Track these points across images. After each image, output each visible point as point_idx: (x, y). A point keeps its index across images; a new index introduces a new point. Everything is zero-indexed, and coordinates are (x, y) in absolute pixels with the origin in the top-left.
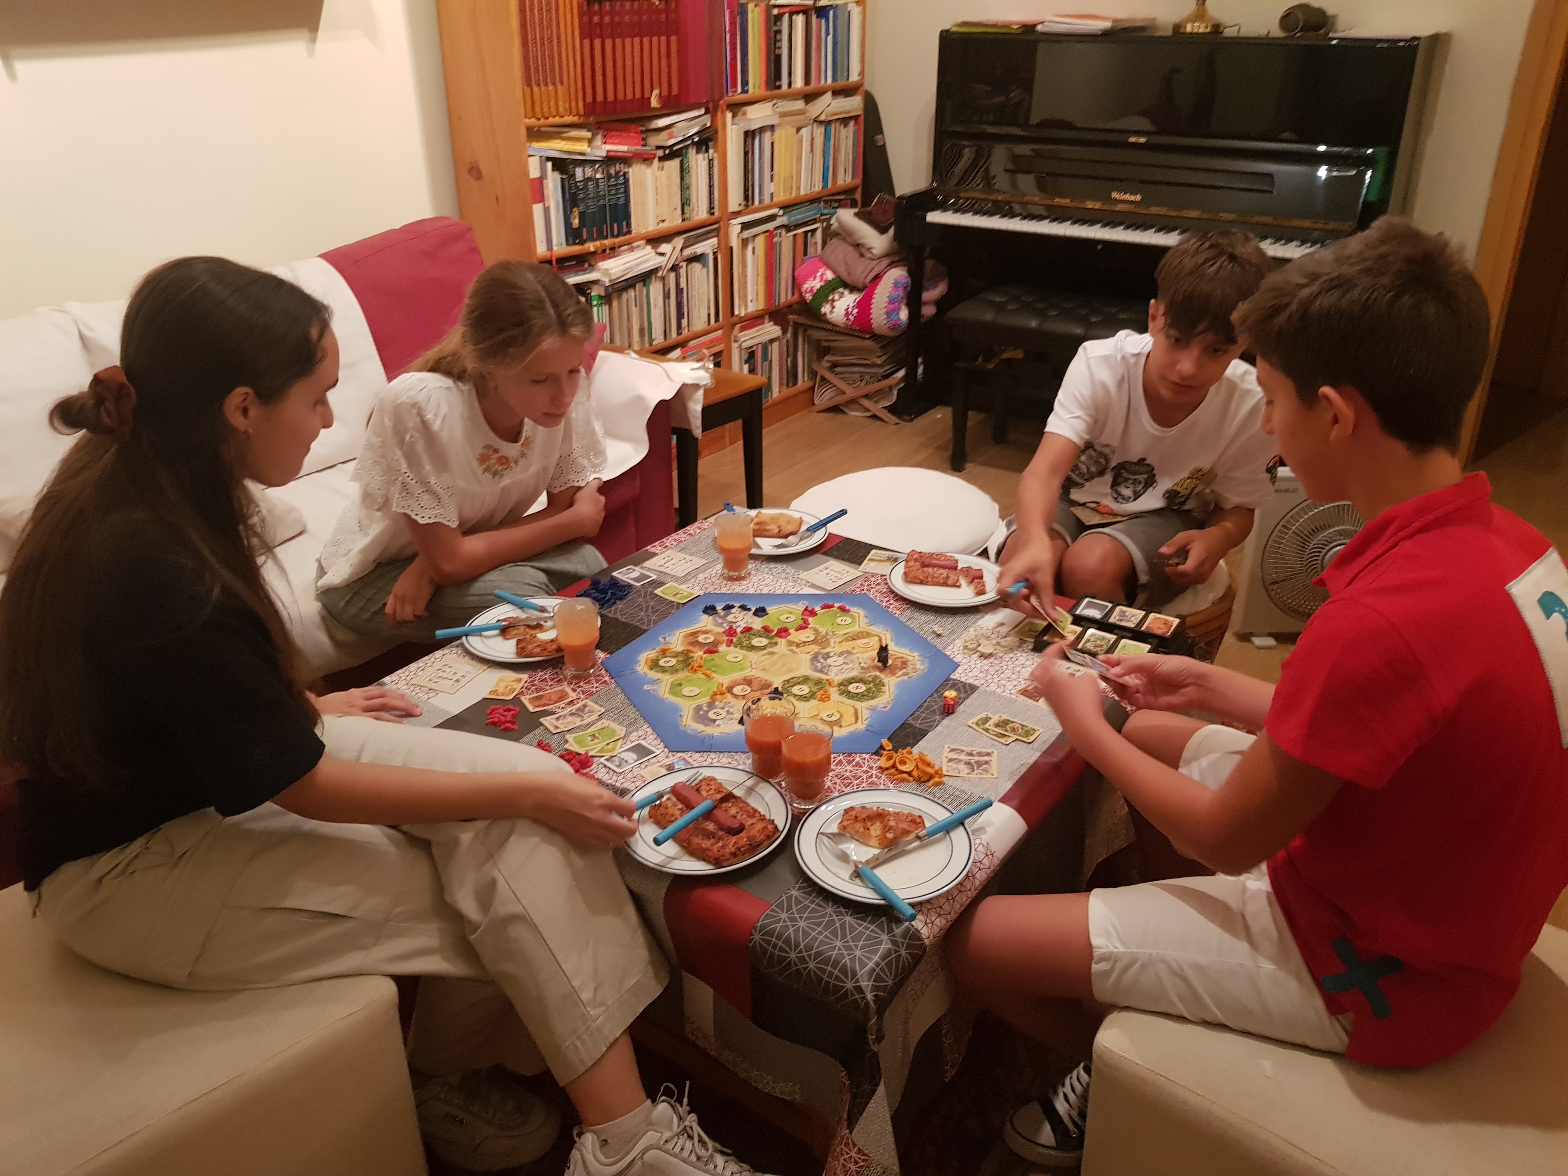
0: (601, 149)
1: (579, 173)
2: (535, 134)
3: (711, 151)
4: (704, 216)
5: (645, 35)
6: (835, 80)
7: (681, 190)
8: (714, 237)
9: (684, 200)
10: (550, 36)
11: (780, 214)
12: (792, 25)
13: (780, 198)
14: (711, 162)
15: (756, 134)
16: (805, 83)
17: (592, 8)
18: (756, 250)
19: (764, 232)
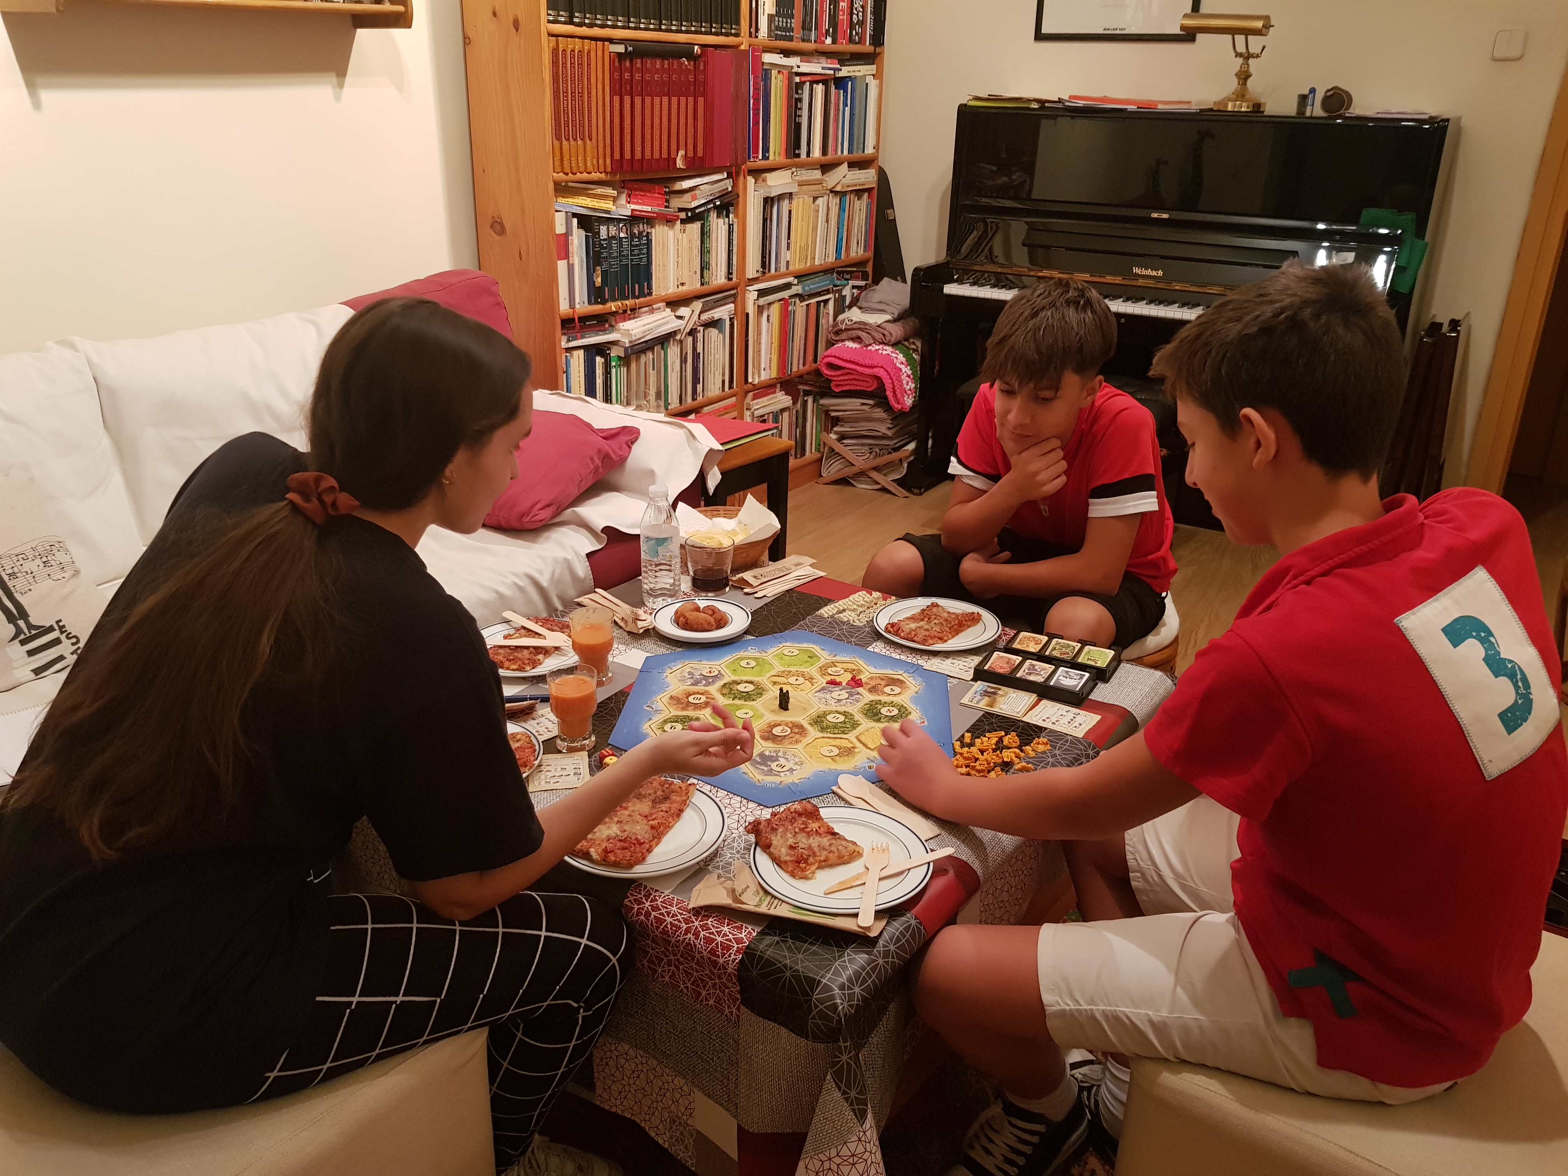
0: (624, 208)
1: (603, 230)
2: (562, 190)
3: (731, 216)
4: (723, 281)
5: (672, 95)
6: (851, 152)
7: (702, 253)
8: (731, 302)
9: (704, 264)
10: (580, 92)
11: (795, 283)
12: (813, 95)
13: (796, 267)
14: (731, 227)
15: (775, 201)
16: (823, 153)
17: (622, 65)
18: (770, 318)
19: (779, 301)
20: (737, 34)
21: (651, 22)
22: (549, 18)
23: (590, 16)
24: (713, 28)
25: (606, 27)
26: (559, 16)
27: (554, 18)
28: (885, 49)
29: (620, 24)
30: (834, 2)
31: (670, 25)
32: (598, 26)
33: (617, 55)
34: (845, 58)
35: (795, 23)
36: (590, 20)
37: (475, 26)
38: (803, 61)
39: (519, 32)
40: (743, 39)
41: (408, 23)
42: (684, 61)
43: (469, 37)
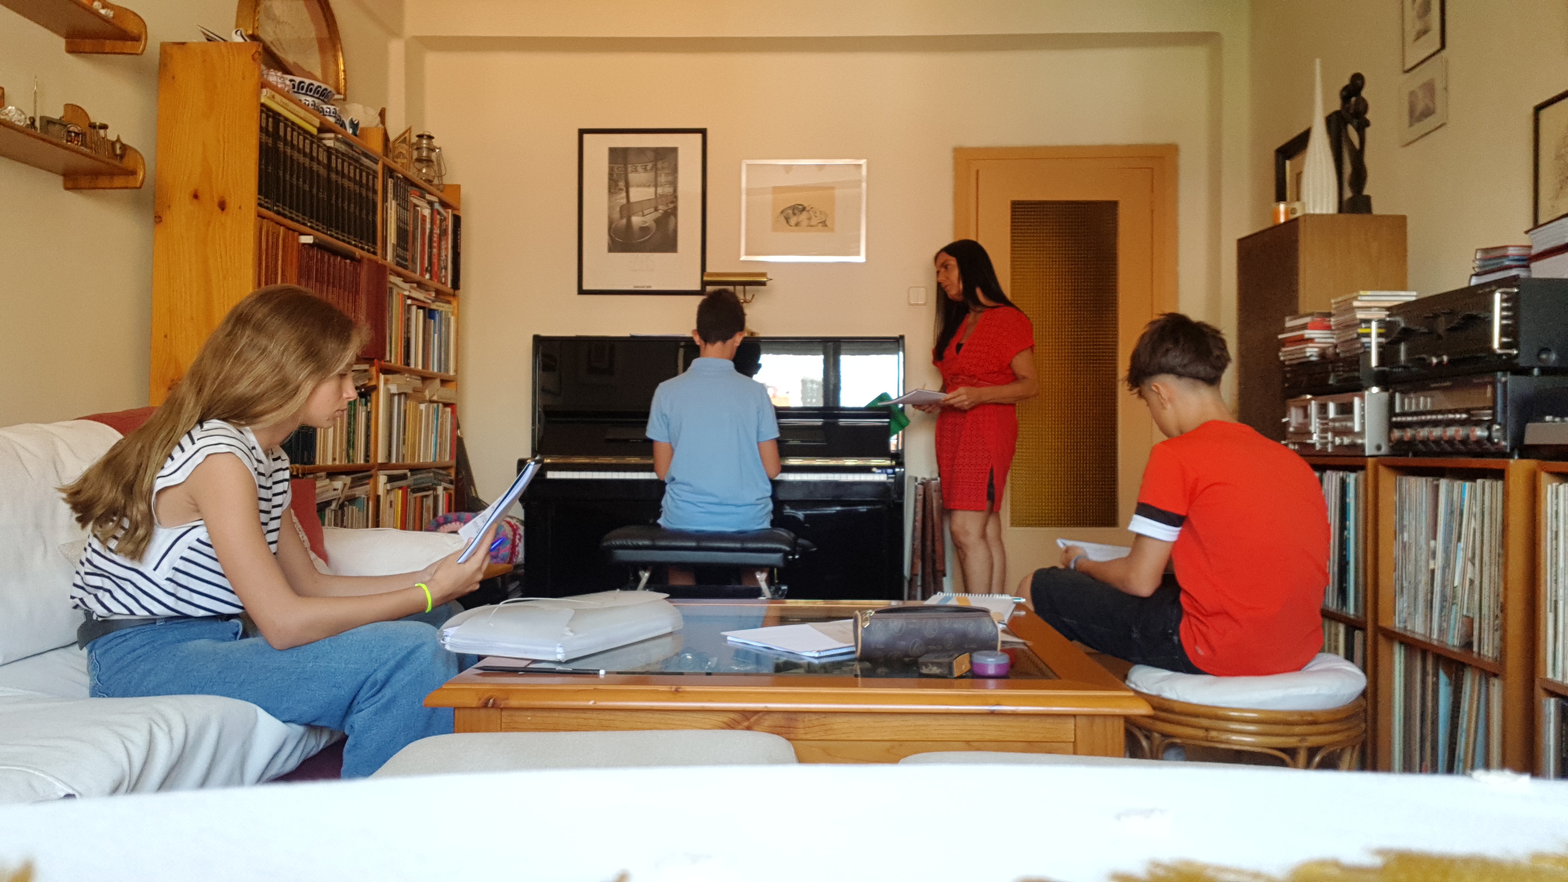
3: (369, 405)
4: (362, 462)
5: (340, 288)
6: (440, 371)
7: (349, 433)
8: (368, 484)
9: (351, 443)
10: (276, 270)
11: (409, 474)
12: (417, 317)
13: (408, 461)
14: (368, 414)
15: (396, 398)
16: (423, 367)
17: (308, 254)
18: (393, 504)
19: (400, 488)
20: (375, 253)
21: (325, 227)
22: (259, 201)
23: (287, 209)
24: (361, 243)
25: (298, 221)
26: (266, 202)
27: (263, 203)
28: (461, 292)
29: (306, 222)
30: (431, 247)
31: (337, 233)
32: (292, 219)
33: (304, 244)
34: (433, 294)
35: (409, 256)
36: (287, 213)
37: (169, 207)
38: (412, 287)
39: (225, 211)
40: (378, 258)
41: (138, 185)
42: (348, 261)
43: (160, 217)
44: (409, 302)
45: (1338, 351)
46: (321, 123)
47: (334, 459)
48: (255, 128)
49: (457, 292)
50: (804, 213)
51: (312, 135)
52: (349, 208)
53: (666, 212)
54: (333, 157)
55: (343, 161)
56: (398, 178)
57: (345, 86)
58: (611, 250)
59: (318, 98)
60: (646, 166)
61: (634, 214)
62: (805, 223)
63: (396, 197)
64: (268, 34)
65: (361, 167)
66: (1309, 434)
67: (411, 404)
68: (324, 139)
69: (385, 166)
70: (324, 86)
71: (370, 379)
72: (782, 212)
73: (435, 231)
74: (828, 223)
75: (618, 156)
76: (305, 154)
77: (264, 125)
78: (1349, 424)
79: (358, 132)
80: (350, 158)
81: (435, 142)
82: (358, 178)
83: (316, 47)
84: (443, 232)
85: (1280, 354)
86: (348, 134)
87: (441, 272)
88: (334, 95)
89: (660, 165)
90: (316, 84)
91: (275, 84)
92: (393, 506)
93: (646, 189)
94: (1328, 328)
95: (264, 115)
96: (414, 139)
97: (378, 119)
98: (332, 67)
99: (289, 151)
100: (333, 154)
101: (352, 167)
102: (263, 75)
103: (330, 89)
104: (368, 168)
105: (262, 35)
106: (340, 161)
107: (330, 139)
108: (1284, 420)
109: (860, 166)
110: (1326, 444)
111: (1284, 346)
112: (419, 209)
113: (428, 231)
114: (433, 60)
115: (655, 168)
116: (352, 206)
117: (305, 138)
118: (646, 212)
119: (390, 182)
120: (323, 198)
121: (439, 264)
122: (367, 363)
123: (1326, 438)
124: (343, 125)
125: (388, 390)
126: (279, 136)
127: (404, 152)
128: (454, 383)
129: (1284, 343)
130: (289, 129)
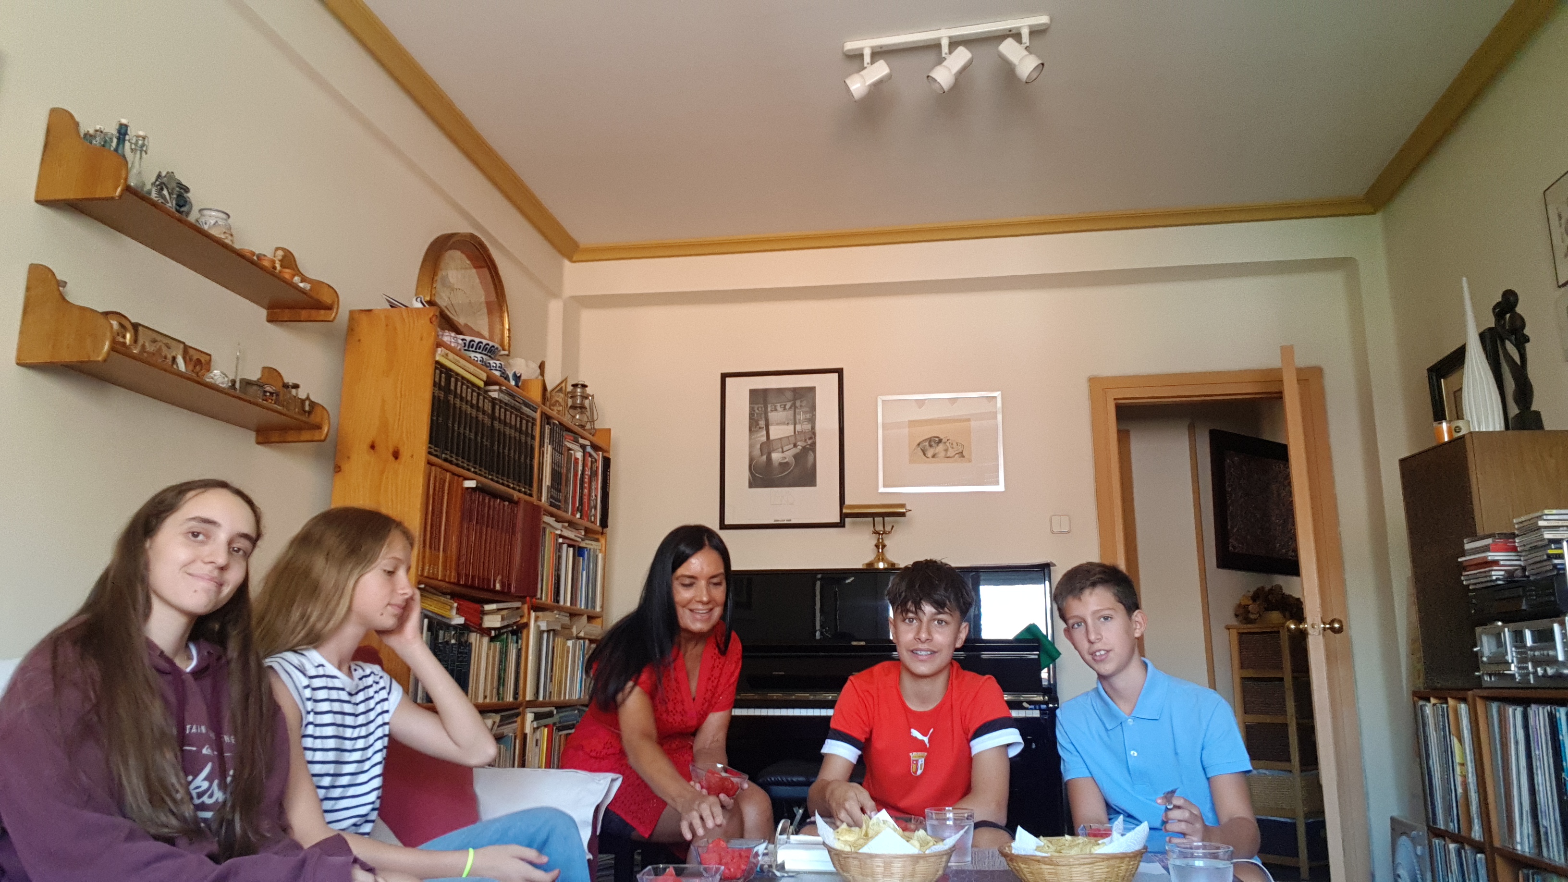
0: (456, 618)
3: (520, 642)
4: (511, 699)
5: (498, 529)
6: (587, 608)
7: (500, 670)
8: (516, 722)
9: (501, 681)
10: (441, 513)
11: (555, 712)
12: (568, 554)
13: (555, 698)
14: (519, 651)
15: (545, 635)
16: (571, 604)
17: (471, 497)
18: (539, 742)
19: (546, 726)
20: (531, 495)
21: (487, 472)
22: (430, 450)
23: (454, 456)
24: (519, 486)
25: (463, 468)
26: (436, 451)
27: (432, 451)
28: (608, 530)
29: (470, 468)
30: (582, 488)
31: (497, 477)
32: (457, 465)
33: (468, 488)
34: (583, 533)
35: (561, 496)
36: (454, 459)
37: (349, 458)
38: (563, 527)
39: (398, 461)
40: (534, 500)
41: (323, 437)
42: (507, 503)
43: (340, 467)
44: (561, 540)
45: (1527, 573)
46: (488, 377)
47: (485, 697)
48: (428, 383)
49: (605, 530)
50: (941, 446)
51: (479, 388)
52: (509, 454)
53: (804, 448)
54: (497, 407)
55: (506, 410)
56: (554, 424)
57: (509, 343)
58: (751, 485)
59: (485, 355)
60: (785, 406)
61: (774, 450)
62: (942, 454)
63: (551, 442)
64: (443, 300)
65: (521, 415)
66: (1508, 664)
67: (559, 640)
68: (490, 391)
69: (543, 414)
70: (491, 344)
71: (522, 617)
72: (919, 445)
73: (586, 473)
74: (964, 453)
75: (758, 397)
76: (472, 406)
77: (437, 380)
78: (1551, 653)
79: (520, 384)
80: (512, 407)
81: (588, 390)
82: (518, 425)
83: (485, 310)
84: (594, 474)
85: (1462, 578)
86: (512, 386)
87: (591, 511)
88: (500, 351)
89: (798, 403)
90: (485, 342)
91: (449, 343)
92: (539, 744)
93: (785, 427)
94: (1514, 549)
95: (438, 371)
96: (570, 388)
97: (539, 371)
98: (498, 327)
99: (458, 402)
100: (497, 404)
101: (513, 416)
102: (438, 336)
103: (496, 346)
104: (528, 416)
105: (439, 301)
106: (503, 410)
107: (495, 391)
108: (1475, 649)
109: (995, 397)
110: (1528, 674)
111: (1465, 569)
112: (572, 452)
113: (580, 473)
114: (588, 317)
115: (794, 407)
116: (512, 451)
117: (473, 391)
118: (785, 449)
119: (547, 427)
120: (486, 446)
121: (589, 503)
122: (519, 601)
123: (1527, 668)
124: (507, 378)
125: (539, 627)
126: (450, 389)
127: (560, 400)
128: (599, 621)
129: (1464, 567)
130: (459, 384)
